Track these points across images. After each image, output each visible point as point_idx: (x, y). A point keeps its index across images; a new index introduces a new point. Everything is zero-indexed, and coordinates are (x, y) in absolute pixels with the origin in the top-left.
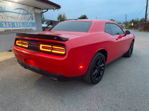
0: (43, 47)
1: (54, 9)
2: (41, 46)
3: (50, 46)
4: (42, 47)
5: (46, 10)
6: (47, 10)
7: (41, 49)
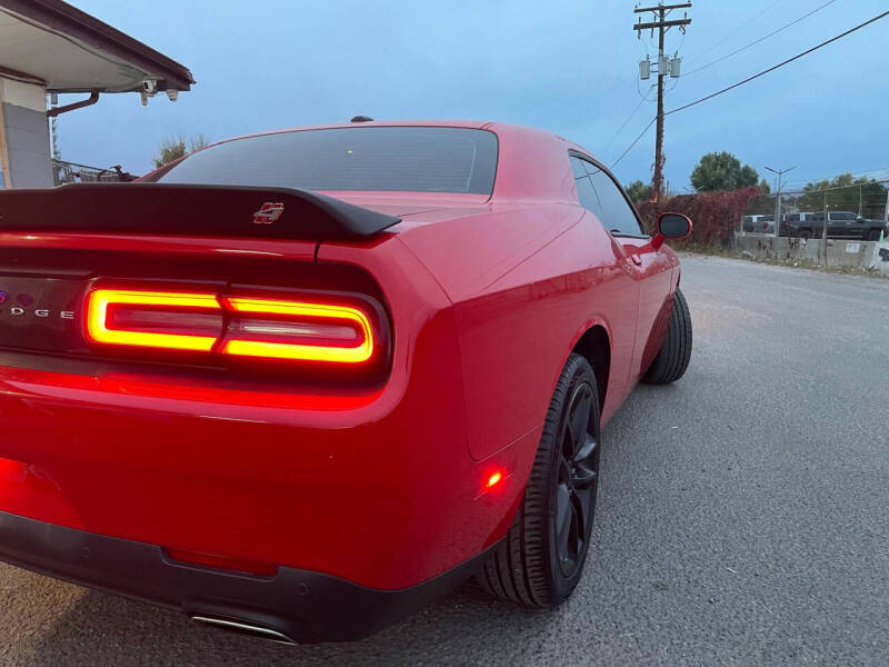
0: (119, 317)
1: (141, 89)
2: (101, 300)
3: (209, 301)
4: (113, 309)
5: (87, 96)
6: (94, 98)
7: (99, 330)
